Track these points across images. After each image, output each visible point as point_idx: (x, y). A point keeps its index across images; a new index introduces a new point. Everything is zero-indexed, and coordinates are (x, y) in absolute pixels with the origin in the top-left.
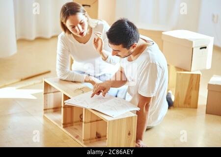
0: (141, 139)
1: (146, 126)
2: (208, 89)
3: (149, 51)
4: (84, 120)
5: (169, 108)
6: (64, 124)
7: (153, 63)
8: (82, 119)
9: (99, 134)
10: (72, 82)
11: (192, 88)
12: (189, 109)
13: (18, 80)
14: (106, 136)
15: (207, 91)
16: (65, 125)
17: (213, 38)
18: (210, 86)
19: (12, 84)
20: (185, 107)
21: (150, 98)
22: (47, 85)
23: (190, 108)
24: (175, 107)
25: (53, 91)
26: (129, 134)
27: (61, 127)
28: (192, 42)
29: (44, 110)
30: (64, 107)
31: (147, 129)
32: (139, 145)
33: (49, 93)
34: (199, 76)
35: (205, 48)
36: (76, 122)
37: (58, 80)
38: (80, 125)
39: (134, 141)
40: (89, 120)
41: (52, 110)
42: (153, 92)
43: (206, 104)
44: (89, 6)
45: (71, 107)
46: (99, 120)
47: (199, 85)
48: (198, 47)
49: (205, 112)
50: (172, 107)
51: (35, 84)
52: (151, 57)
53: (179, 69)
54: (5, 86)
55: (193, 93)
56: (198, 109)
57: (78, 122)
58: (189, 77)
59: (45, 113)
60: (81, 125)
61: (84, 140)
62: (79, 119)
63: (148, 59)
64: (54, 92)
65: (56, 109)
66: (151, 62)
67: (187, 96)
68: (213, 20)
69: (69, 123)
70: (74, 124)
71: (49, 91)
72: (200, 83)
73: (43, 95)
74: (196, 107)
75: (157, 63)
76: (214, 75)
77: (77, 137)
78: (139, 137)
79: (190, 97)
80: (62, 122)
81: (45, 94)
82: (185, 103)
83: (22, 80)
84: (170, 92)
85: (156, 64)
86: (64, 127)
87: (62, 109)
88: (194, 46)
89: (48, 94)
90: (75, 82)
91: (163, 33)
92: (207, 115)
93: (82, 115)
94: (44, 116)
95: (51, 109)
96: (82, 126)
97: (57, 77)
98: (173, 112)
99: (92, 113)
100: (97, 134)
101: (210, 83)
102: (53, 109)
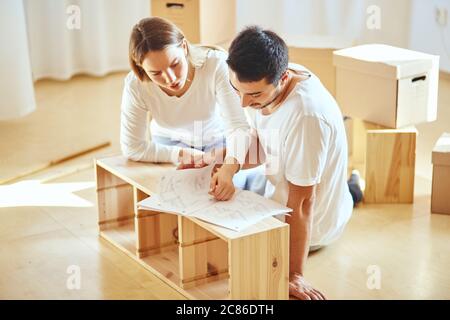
0: (300, 273)
1: (309, 244)
2: (433, 162)
3: (301, 92)
4: (180, 240)
5: (355, 206)
6: (140, 251)
7: (309, 117)
8: (177, 238)
9: (214, 268)
10: (154, 163)
11: (400, 163)
12: (396, 205)
13: (44, 165)
14: (227, 271)
15: (431, 167)
16: (144, 252)
17: (438, 57)
18: (436, 156)
19: (33, 175)
20: (387, 203)
21: (311, 187)
22: (102, 173)
23: (399, 203)
24: (369, 203)
25: (115, 183)
26: (275, 264)
27: (136, 257)
28: (394, 69)
29: (100, 223)
30: (140, 216)
31: (312, 252)
32: (297, 284)
33: (108, 188)
34: (412, 136)
35: (423, 78)
36: (165, 245)
37: (124, 162)
38: (173, 250)
39: (286, 278)
40: (192, 239)
41: (116, 224)
42: (314, 176)
43: (430, 193)
44: (181, 5)
45: (155, 215)
46: (211, 238)
47: (414, 154)
48: (407, 78)
49: (429, 210)
50: (361, 204)
51: (78, 171)
52: (305, 103)
53: (371, 124)
54: (19, 179)
55: (403, 172)
56: (414, 205)
57: (171, 244)
58: (393, 139)
59: (102, 230)
60: (176, 251)
61: (183, 282)
62: (171, 238)
63: (300, 108)
64: (118, 187)
65: (124, 221)
66: (306, 114)
67: (390, 179)
68: (437, 20)
69: (152, 249)
70: (163, 249)
71: (107, 185)
72: (417, 152)
73: (97, 194)
74: (411, 201)
75: (319, 116)
76: (445, 134)
77: (169, 275)
78: (295, 270)
79: (398, 181)
80: (138, 247)
81: (99, 190)
82: (387, 194)
83: (52, 164)
84: (355, 172)
85: (315, 118)
86: (141, 258)
87: (136, 220)
88: (399, 77)
89: (106, 191)
90: (159, 163)
91: (335, 53)
92: (435, 215)
93: (177, 229)
94: (100, 236)
95: (113, 221)
96: (178, 253)
97: (121, 154)
98: (365, 213)
99: (196, 225)
100: (210, 267)
101: (436, 149)
102: (119, 220)
